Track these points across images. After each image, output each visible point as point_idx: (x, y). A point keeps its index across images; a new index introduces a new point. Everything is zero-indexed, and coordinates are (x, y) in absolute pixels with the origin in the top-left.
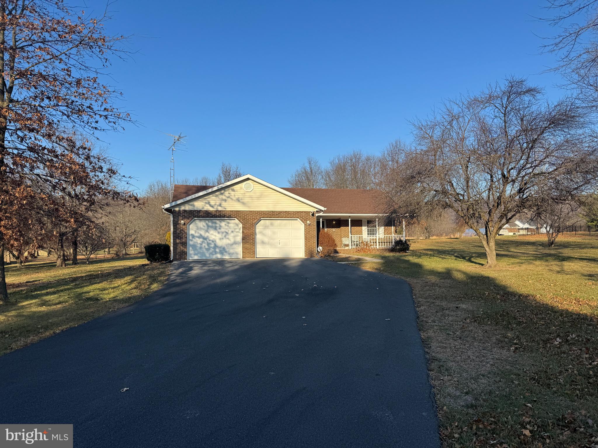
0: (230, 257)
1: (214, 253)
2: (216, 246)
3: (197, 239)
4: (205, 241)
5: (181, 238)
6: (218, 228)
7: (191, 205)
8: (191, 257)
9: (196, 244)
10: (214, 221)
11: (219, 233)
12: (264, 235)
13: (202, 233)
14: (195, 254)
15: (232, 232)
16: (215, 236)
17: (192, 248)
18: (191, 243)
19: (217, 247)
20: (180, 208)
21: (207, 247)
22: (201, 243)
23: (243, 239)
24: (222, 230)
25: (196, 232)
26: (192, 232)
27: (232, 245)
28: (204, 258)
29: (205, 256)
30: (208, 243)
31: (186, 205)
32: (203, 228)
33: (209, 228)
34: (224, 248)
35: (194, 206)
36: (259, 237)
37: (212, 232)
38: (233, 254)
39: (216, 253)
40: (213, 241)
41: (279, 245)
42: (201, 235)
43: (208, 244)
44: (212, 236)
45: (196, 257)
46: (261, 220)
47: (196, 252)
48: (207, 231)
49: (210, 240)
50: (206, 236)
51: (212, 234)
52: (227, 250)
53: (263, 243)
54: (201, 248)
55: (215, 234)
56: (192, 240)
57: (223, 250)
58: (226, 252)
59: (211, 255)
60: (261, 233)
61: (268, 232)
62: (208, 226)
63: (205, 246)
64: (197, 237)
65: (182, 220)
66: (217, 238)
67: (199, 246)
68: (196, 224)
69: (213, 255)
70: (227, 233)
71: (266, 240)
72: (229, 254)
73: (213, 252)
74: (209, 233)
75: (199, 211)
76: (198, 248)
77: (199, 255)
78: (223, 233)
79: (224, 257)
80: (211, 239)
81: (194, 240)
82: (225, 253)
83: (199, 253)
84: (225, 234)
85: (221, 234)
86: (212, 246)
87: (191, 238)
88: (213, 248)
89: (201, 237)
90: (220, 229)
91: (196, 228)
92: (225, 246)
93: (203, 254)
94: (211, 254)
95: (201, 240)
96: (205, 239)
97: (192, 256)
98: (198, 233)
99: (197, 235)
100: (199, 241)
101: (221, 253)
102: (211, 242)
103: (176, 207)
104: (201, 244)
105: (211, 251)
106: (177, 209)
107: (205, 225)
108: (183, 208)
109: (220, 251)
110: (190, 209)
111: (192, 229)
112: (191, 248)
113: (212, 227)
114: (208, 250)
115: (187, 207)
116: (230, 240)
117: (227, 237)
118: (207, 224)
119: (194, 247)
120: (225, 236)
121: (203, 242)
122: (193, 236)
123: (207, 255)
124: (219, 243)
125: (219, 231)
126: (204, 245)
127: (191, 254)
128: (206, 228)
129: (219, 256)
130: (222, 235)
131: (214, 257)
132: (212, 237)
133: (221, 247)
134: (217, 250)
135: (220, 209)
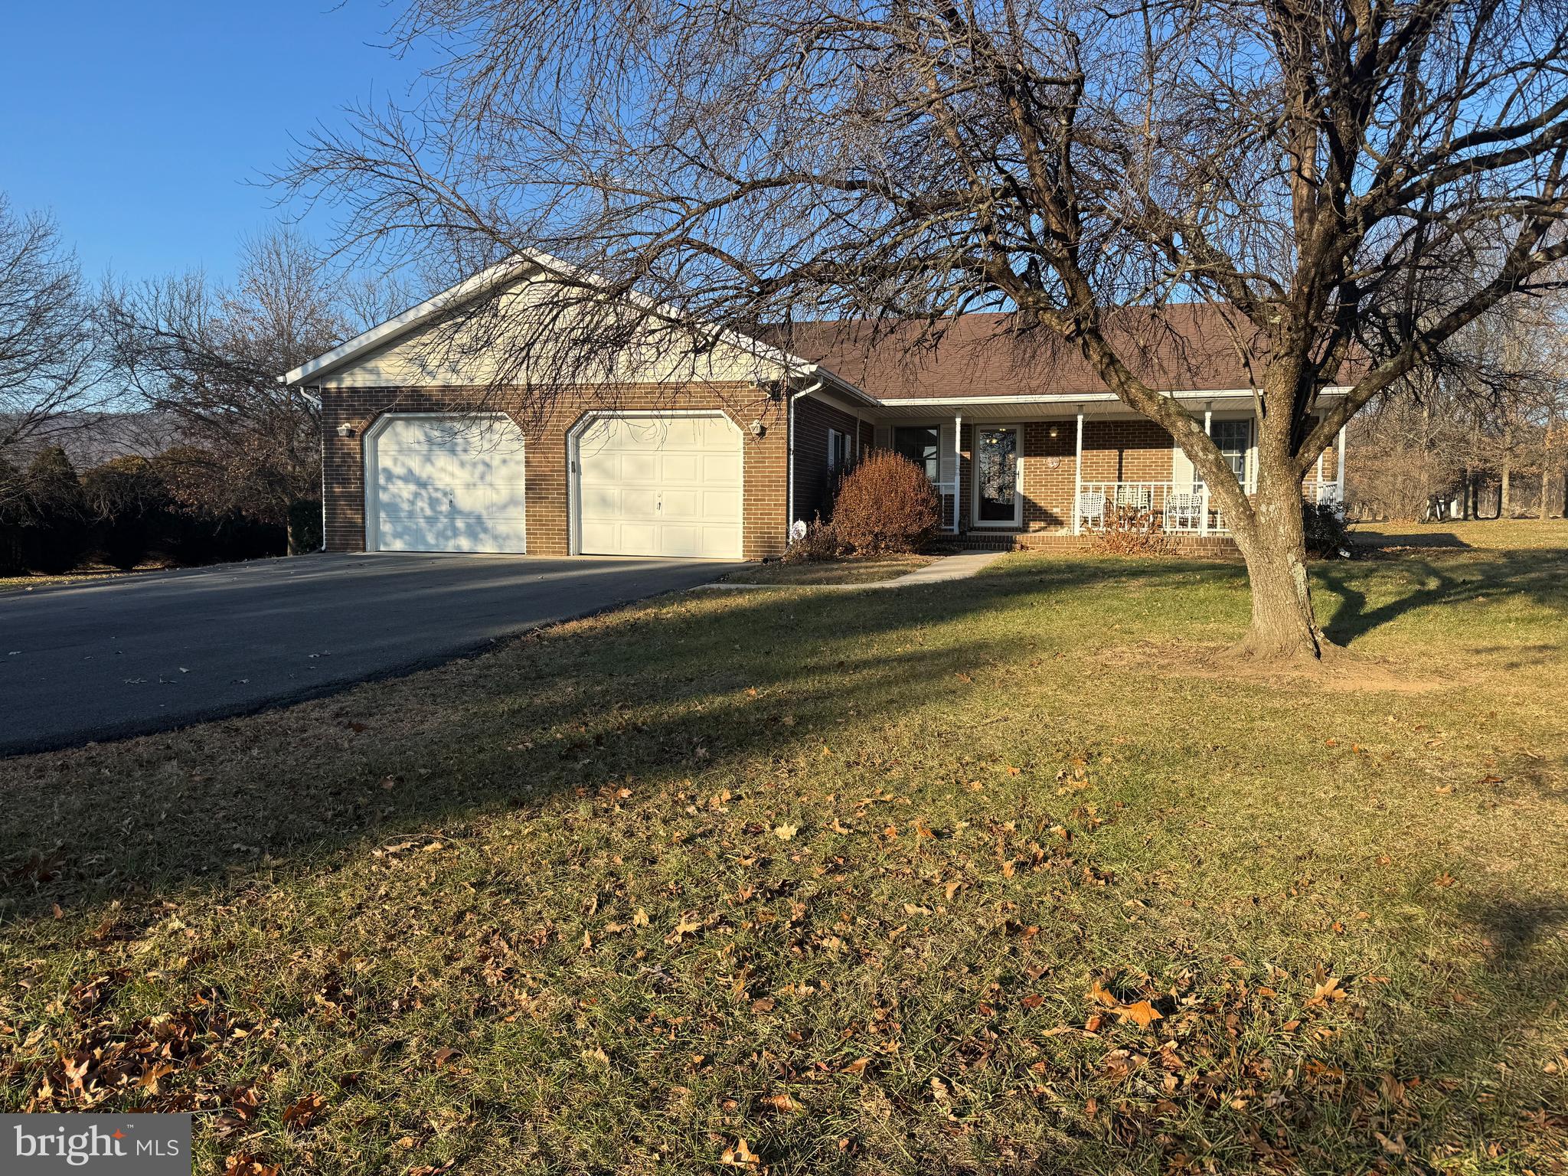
0: (500, 547)
1: (449, 533)
2: (454, 511)
3: (400, 483)
4: (424, 492)
5: (345, 482)
6: (459, 448)
7: (371, 372)
8: (386, 544)
9: (398, 500)
10: (448, 424)
11: (462, 464)
12: (607, 474)
13: (415, 464)
14: (397, 535)
15: (504, 461)
16: (452, 475)
17: (388, 515)
18: (384, 497)
19: (460, 512)
20: (340, 380)
21: (428, 512)
22: (411, 497)
23: (528, 488)
24: (473, 455)
25: (395, 460)
26: (385, 462)
27: (504, 507)
28: (422, 548)
29: (425, 543)
30: (430, 498)
31: (357, 371)
32: (417, 446)
33: (434, 447)
34: (479, 518)
35: (378, 374)
36: (589, 479)
37: (442, 460)
38: (507, 537)
39: (456, 532)
40: (445, 494)
41: (658, 513)
42: (410, 471)
43: (433, 503)
44: (443, 475)
45: (398, 545)
46: (595, 419)
47: (399, 529)
48: (428, 459)
49: (437, 490)
50: (424, 476)
51: (443, 470)
52: (489, 524)
53: (604, 502)
54: (411, 515)
55: (450, 468)
56: (385, 489)
57: (477, 526)
58: (485, 530)
59: (441, 540)
60: (597, 466)
61: (622, 464)
62: (430, 441)
63: (422, 509)
64: (399, 478)
65: (348, 420)
66: (457, 482)
67: (406, 506)
68: (396, 434)
69: (447, 538)
70: (487, 465)
71: (614, 492)
72: (496, 538)
73: (445, 529)
74: (432, 464)
75: (392, 392)
76: (403, 515)
77: (407, 537)
78: (474, 465)
79: (480, 549)
80: (440, 485)
81: (390, 486)
82: (482, 536)
83: (407, 530)
84: (481, 468)
85: (468, 467)
86: (444, 508)
87: (382, 481)
88: (446, 517)
89: (410, 477)
90: (465, 451)
91: (396, 447)
92: (484, 513)
93: (419, 535)
94: (441, 535)
95: (412, 487)
96: (422, 484)
97: (389, 538)
98: (403, 464)
99: (399, 470)
100: (406, 490)
101: (472, 534)
102: (439, 495)
103: (330, 380)
104: (412, 503)
105: (440, 526)
106: (332, 385)
107: (422, 438)
108: (348, 382)
109: (468, 525)
110: (369, 384)
111: (386, 452)
112: (383, 515)
113: (442, 445)
114: (431, 521)
115: (358, 379)
116: (497, 491)
117: (488, 478)
118: (426, 435)
119: (393, 509)
120: (482, 477)
121: (416, 495)
122: (390, 476)
123: (431, 539)
124: (466, 501)
125: (465, 457)
126: (420, 504)
127: (384, 534)
128: (425, 447)
129: (465, 544)
130: (472, 475)
131: (450, 546)
132: (443, 481)
133: (468, 515)
134: (460, 524)
135: (455, 381)
